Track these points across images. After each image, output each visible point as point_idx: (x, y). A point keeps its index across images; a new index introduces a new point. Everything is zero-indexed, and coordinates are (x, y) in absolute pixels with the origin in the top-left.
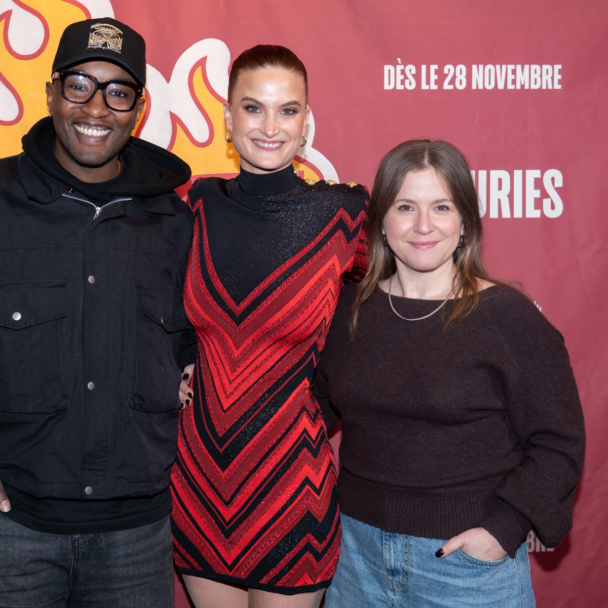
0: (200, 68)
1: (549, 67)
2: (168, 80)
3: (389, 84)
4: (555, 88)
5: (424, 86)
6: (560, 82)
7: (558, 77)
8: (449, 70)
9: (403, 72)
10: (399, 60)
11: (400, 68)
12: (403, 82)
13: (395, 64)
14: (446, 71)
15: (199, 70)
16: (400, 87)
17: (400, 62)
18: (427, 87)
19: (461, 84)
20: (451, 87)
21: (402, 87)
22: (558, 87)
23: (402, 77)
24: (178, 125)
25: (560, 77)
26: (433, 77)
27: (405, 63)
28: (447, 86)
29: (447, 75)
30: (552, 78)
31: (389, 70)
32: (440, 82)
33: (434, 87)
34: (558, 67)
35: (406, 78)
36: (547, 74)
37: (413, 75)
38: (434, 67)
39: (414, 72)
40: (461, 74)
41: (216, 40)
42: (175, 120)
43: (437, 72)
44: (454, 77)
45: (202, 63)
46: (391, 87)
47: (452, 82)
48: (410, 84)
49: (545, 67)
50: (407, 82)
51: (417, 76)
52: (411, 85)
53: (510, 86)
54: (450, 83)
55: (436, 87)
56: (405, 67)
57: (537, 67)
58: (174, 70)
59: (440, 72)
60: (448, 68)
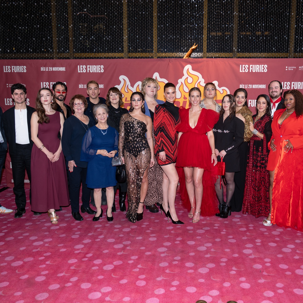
4: (265, 88)
5: (246, 88)
7: (265, 86)
9: (243, 86)
13: (241, 84)
16: (242, 88)
26: (247, 86)
27: (243, 84)
28: (249, 88)
32: (248, 87)
33: (247, 88)
34: (265, 85)
38: (247, 85)
47: (250, 87)
51: (245, 86)
53: (258, 88)
57: (262, 85)
59: (248, 86)
60: (249, 85)
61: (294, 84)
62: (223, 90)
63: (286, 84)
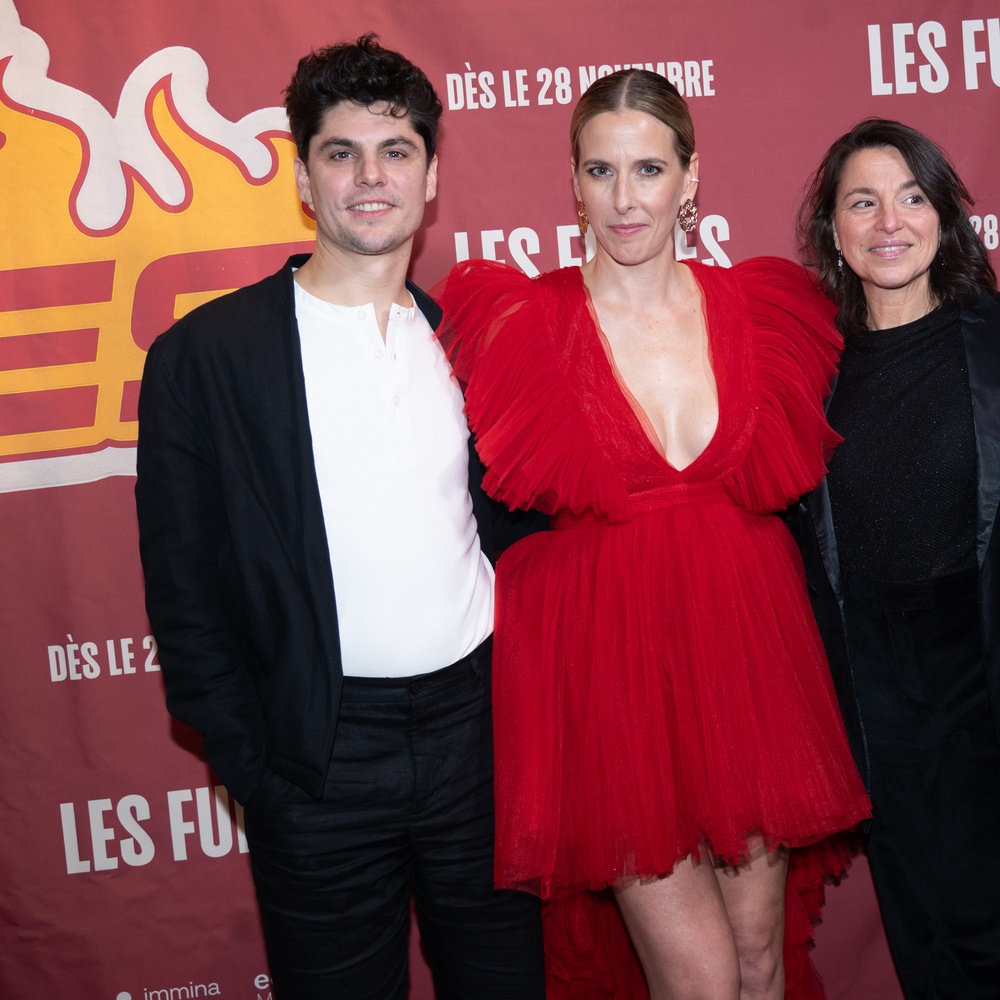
0: (162, 91)
1: (695, 64)
2: (113, 113)
3: (456, 102)
4: (706, 95)
5: (509, 103)
6: (712, 85)
7: (708, 78)
8: (544, 76)
9: (475, 83)
10: (468, 64)
11: (470, 76)
12: (476, 98)
13: (462, 72)
14: (540, 78)
15: (160, 96)
16: (472, 105)
17: (469, 69)
18: (513, 104)
19: (564, 96)
20: (550, 102)
21: (475, 106)
22: (710, 92)
23: (475, 91)
24: (135, 181)
25: (712, 78)
26: (522, 88)
27: (477, 70)
28: (543, 101)
29: (542, 84)
30: (701, 80)
31: (455, 81)
32: (531, 95)
33: (524, 102)
34: (707, 64)
35: (481, 91)
36: (693, 75)
37: (490, 87)
38: (521, 74)
39: (491, 81)
40: (563, 81)
41: (183, 48)
42: (129, 173)
43: (526, 80)
44: (553, 86)
45: (164, 84)
46: (460, 106)
47: (551, 93)
48: (488, 100)
49: (688, 64)
50: (482, 97)
51: (497, 88)
52: (489, 102)
54: (547, 96)
55: (526, 103)
56: (477, 76)
57: (677, 65)
58: (121, 96)
59: (530, 80)
60: (543, 73)
61: (982, 40)
62: (265, 138)
63: (912, 43)
